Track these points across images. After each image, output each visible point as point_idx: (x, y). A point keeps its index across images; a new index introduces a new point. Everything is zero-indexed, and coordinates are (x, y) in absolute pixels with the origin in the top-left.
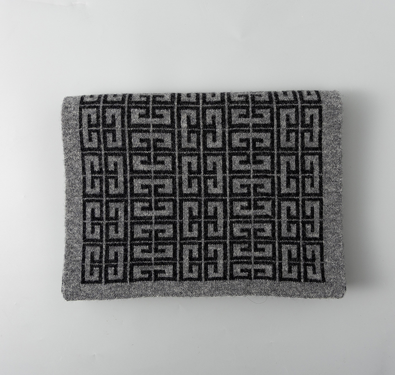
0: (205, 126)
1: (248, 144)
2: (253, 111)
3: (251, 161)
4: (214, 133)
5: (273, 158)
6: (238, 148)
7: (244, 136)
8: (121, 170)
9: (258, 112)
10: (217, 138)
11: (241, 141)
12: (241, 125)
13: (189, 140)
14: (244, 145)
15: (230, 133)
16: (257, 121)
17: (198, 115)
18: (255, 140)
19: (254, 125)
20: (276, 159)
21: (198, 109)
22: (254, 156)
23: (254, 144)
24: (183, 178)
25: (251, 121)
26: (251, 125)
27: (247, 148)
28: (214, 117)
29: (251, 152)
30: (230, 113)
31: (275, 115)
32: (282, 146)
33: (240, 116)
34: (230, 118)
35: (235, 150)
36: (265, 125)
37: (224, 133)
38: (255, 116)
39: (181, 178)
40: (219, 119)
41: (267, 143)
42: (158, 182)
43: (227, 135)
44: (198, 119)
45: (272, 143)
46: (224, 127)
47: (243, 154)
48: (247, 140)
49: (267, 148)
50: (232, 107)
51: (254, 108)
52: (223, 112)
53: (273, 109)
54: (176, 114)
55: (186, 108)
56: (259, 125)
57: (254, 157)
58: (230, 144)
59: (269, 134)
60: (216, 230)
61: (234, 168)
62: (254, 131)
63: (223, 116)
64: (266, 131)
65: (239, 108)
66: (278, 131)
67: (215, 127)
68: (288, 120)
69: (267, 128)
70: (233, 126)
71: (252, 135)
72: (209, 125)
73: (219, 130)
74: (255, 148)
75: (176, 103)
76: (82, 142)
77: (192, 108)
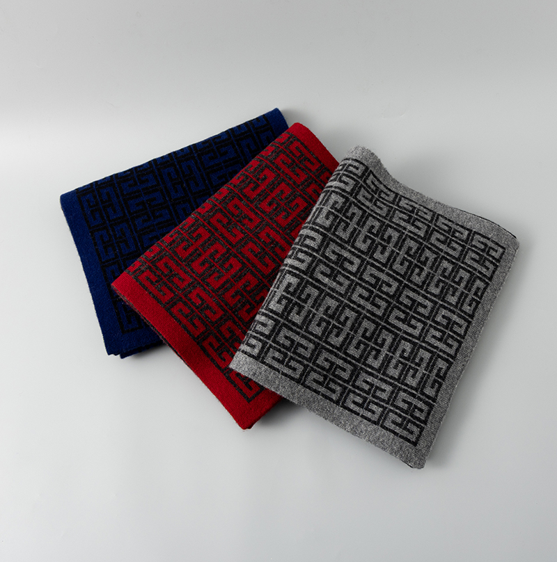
0: (336, 263)
1: (370, 238)
2: (347, 218)
3: (386, 244)
4: (346, 259)
5: (391, 227)
6: (370, 248)
7: (361, 237)
8: (333, 358)
9: (349, 214)
10: (352, 260)
11: (364, 241)
12: (352, 234)
13: (341, 284)
14: (369, 241)
15: (353, 246)
16: (356, 219)
17: (325, 264)
18: (370, 231)
19: (358, 224)
20: (392, 225)
21: (320, 261)
22: (382, 239)
23: (373, 233)
24: (369, 308)
25: (353, 225)
26: (356, 226)
27: (373, 241)
28: (334, 252)
29: (378, 240)
30: (338, 237)
31: (359, 204)
32: (384, 215)
33: (344, 230)
34: (341, 239)
35: (369, 251)
36: (362, 217)
37: (350, 251)
38: (351, 219)
39: (368, 311)
40: (337, 249)
41: (377, 224)
42: (361, 331)
43: (353, 250)
44: (328, 266)
45: (378, 220)
46: (345, 249)
47: (377, 247)
48: (366, 237)
49: (381, 227)
50: (334, 232)
51: (344, 215)
52: (334, 241)
53: (354, 202)
54: (314, 282)
55: (314, 269)
56: (360, 221)
57: (384, 240)
58: (362, 252)
59: (370, 218)
60: (425, 307)
61: (384, 261)
62: (362, 227)
63: (337, 243)
64: (367, 218)
65: (337, 226)
66: (372, 211)
67: (342, 256)
68: (367, 199)
69: (365, 217)
70: (349, 241)
71: (364, 231)
72: (338, 259)
73: (346, 254)
74: (376, 235)
75: (305, 277)
76: (292, 379)
77: (317, 265)
